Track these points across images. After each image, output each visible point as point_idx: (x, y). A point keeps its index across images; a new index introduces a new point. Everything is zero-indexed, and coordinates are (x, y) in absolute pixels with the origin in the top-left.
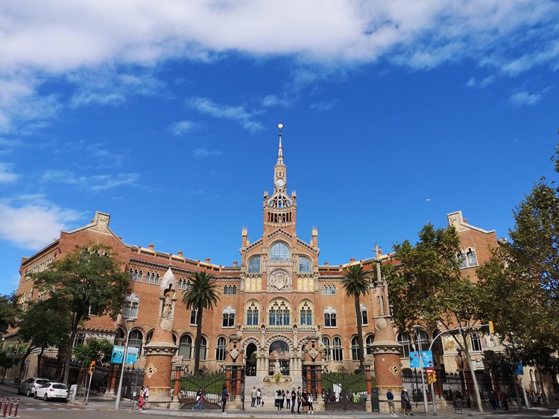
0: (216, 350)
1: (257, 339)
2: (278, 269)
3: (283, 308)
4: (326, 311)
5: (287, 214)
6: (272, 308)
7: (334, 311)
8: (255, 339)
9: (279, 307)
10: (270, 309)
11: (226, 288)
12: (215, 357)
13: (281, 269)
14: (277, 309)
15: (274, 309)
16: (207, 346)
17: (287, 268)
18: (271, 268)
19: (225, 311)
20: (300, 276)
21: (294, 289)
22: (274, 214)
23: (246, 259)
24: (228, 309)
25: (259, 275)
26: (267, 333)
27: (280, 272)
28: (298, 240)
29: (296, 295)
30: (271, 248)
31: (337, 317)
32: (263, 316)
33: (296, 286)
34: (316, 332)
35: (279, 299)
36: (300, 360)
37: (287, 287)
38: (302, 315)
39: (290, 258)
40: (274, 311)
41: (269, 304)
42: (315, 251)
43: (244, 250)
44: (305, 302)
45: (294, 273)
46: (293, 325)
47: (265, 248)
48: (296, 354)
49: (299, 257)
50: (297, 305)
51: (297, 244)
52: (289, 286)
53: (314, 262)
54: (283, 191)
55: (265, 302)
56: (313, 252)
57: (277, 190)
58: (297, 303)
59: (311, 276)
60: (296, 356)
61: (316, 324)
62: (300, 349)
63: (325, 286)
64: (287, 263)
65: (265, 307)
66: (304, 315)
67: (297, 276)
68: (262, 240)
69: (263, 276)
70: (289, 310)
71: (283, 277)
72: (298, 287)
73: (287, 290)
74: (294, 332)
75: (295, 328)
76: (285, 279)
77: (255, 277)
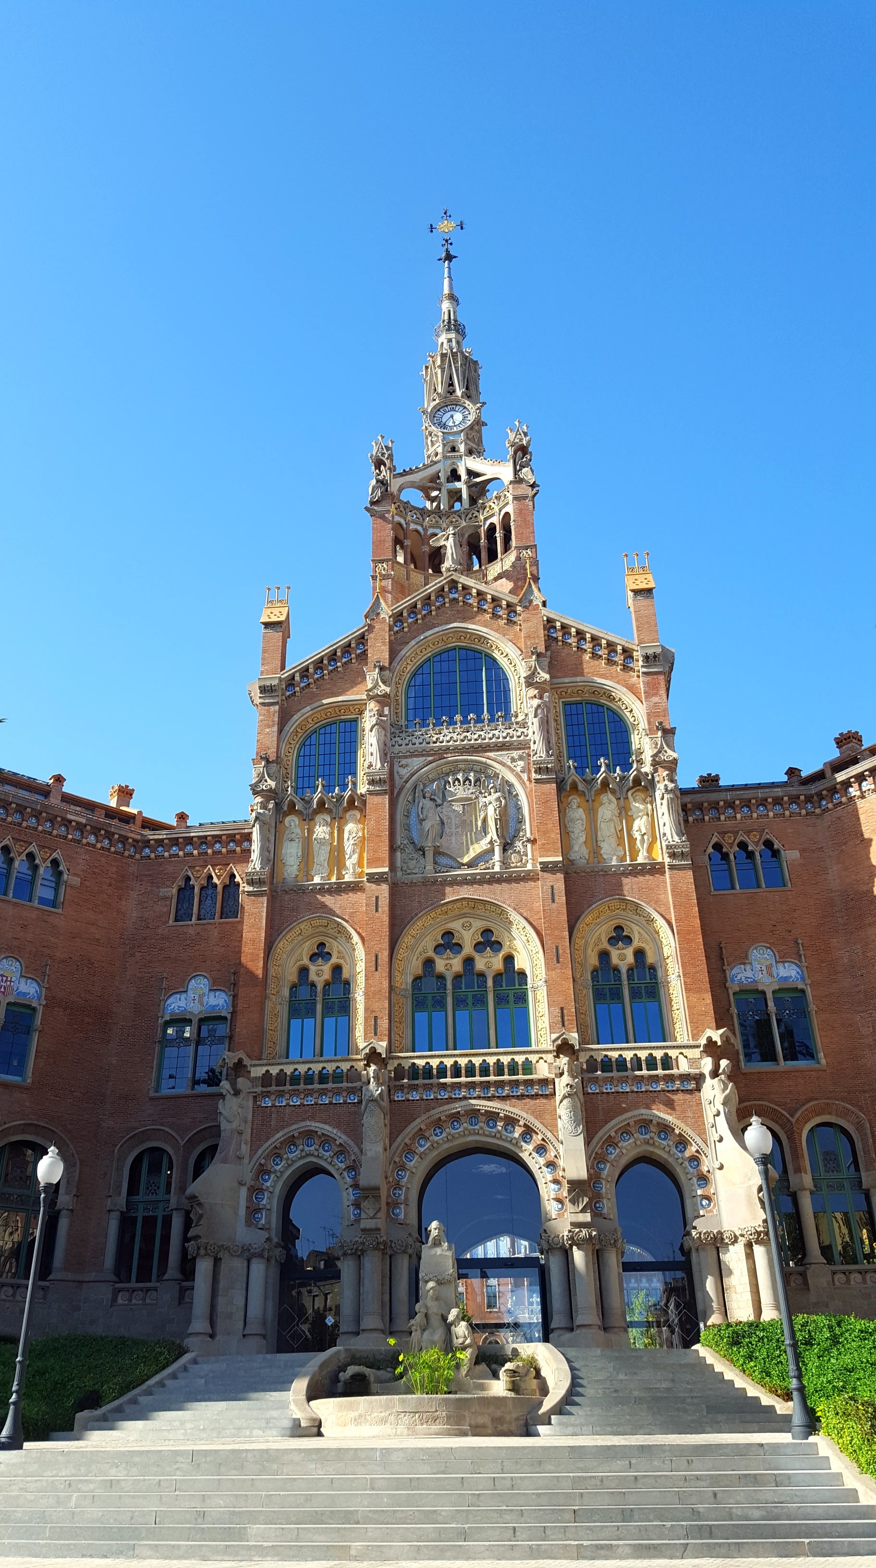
0: (113, 1226)
1: (341, 1137)
2: (453, 768)
3: (489, 963)
4: (741, 975)
6: (429, 963)
7: (789, 972)
8: (326, 1140)
9: (469, 962)
10: (415, 966)
11: (186, 890)
12: (109, 1260)
13: (468, 766)
14: (457, 964)
15: (440, 965)
16: (64, 1198)
17: (504, 756)
18: (417, 762)
19: (176, 1004)
20: (574, 787)
21: (545, 851)
22: (423, 539)
23: (280, 731)
24: (190, 994)
25: (351, 801)
26: (399, 1097)
27: (467, 779)
28: (549, 620)
29: (558, 881)
30: (414, 675)
31: (812, 1007)
32: (376, 1006)
33: (555, 835)
34: (699, 1079)
35: (463, 916)
36: (613, 1260)
37: (506, 847)
38: (599, 995)
39: (513, 709)
40: (441, 977)
41: (406, 940)
42: (647, 658)
43: (268, 683)
44: (615, 923)
45: (539, 771)
46: (551, 1048)
47: (382, 669)
48: (587, 1217)
49: (565, 704)
50: (566, 934)
51: (550, 640)
52: (519, 845)
53: (649, 715)
54: (470, 452)
55: (386, 929)
56: (639, 664)
57: (440, 450)
58: (566, 926)
59: (637, 781)
60: (584, 1232)
61: (695, 1037)
62: (607, 1189)
63: (718, 847)
64: (500, 733)
65: (384, 956)
66: (617, 995)
67: (560, 789)
68: (362, 636)
69: (372, 801)
70: (522, 974)
71: (482, 800)
72: (566, 847)
73: (505, 863)
74: (562, 1085)
75: (564, 1060)
76: (491, 813)
77: (329, 811)
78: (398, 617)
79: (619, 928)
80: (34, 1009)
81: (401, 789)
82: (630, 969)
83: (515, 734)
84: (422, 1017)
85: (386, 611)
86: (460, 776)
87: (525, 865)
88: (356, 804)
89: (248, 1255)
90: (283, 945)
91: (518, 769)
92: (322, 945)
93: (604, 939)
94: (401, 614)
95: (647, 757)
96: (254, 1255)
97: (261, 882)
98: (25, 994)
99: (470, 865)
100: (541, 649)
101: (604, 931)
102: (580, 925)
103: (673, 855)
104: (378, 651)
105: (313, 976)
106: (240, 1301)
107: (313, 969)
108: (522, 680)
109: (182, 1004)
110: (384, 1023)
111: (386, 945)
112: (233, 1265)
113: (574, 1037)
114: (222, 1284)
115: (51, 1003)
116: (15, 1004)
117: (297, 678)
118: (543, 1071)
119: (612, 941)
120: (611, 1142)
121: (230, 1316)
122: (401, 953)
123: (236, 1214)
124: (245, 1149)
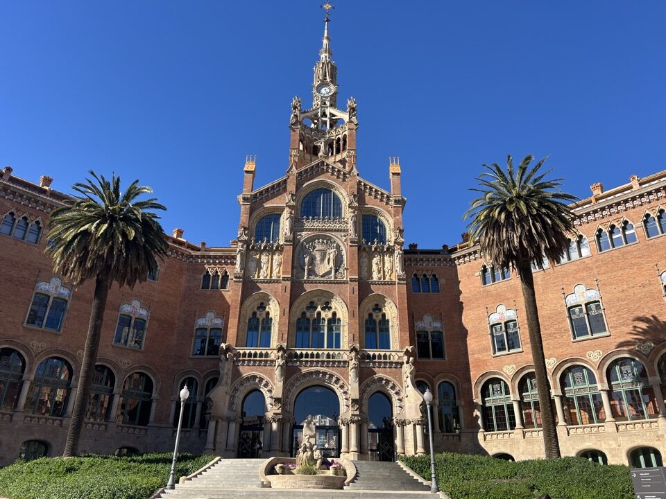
2: (318, 237)
3: (326, 315)
4: (420, 325)
5: (339, 139)
6: (304, 314)
7: (437, 325)
8: (261, 379)
9: (319, 314)
10: (299, 315)
11: (207, 276)
13: (324, 237)
15: (308, 315)
16: (154, 395)
17: (338, 234)
18: (304, 234)
19: (201, 322)
20: (364, 249)
21: (351, 273)
22: (311, 141)
23: (250, 216)
24: (207, 318)
25: (277, 247)
26: (290, 364)
27: (323, 242)
28: (360, 182)
29: (356, 285)
30: (305, 198)
31: (445, 339)
32: (283, 329)
33: (356, 268)
34: (402, 364)
35: (318, 296)
36: (365, 428)
37: (336, 271)
38: (367, 330)
39: (343, 216)
40: (308, 319)
41: (296, 304)
42: (396, 201)
43: (246, 196)
44: (376, 303)
45: (351, 242)
46: (348, 349)
47: (292, 195)
48: (358, 413)
49: (363, 216)
50: (357, 306)
51: (359, 189)
52: (341, 270)
53: (395, 223)
54: (331, 106)
55: (289, 300)
56: (392, 203)
57: (319, 103)
58: (357, 303)
59: (388, 249)
60: (356, 418)
61: (402, 348)
62: (365, 402)
63: (415, 275)
64: (337, 225)
65: (287, 310)
66: (374, 330)
67: (359, 250)
68: (285, 180)
69: (286, 248)
70: (339, 320)
71: (328, 251)
72: (360, 273)
73: (335, 278)
74: (352, 363)
75: (353, 354)
76: (332, 256)
77: (268, 251)
78: (300, 174)
79: (377, 305)
80: (145, 321)
81: (297, 244)
82: (380, 321)
83: (343, 226)
84: (300, 334)
85: (295, 171)
86: (321, 240)
87: (343, 278)
88: (280, 249)
89: (229, 420)
90: (247, 303)
91: (343, 240)
92: (262, 303)
93: (371, 308)
94: (301, 173)
95: (393, 239)
96: (231, 421)
97: (240, 278)
98: (142, 315)
99: (323, 276)
100: (356, 193)
101: (371, 306)
102: (363, 303)
103: (399, 279)
104: (291, 187)
105: (258, 316)
106: (225, 437)
107: (258, 313)
108: (347, 205)
109: (204, 322)
110: (286, 336)
111: (288, 306)
112: (222, 424)
113: (358, 346)
114: (219, 431)
115: (152, 318)
116: (137, 318)
117: (258, 195)
118: (345, 358)
119: (374, 310)
120: (368, 385)
121: (221, 443)
122: (294, 309)
123: (225, 405)
124: (229, 381)
